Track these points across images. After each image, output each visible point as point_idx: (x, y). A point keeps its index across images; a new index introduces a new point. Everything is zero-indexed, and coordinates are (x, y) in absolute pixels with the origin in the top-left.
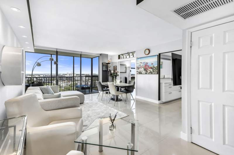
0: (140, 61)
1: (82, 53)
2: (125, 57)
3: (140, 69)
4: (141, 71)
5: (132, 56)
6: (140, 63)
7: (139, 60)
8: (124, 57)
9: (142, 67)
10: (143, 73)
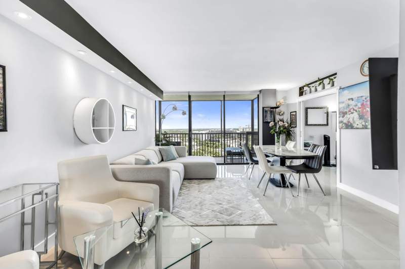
0: (347, 94)
1: (226, 94)
2: (313, 89)
3: (348, 116)
4: (351, 120)
5: (330, 85)
6: (349, 99)
7: (346, 92)
8: (311, 89)
9: (354, 110)
10: (355, 126)
